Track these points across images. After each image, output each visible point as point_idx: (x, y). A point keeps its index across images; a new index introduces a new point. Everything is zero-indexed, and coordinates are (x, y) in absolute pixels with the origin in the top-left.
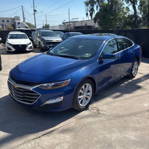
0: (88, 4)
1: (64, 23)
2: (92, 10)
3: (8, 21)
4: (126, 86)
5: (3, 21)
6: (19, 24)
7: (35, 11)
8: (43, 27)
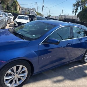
0: (75, 6)
1: (60, 16)
2: (77, 9)
3: (28, 10)
4: (74, 70)
5: (26, 10)
6: (32, 12)
7: (43, 6)
8: (47, 16)
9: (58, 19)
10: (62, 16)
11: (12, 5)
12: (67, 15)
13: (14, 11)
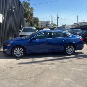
1: (75, 24)
3: (44, 23)
5: (42, 23)
6: (49, 24)
8: (62, 26)
9: (74, 28)
10: (77, 23)
11: (35, 22)
12: (83, 22)
13: (37, 26)
